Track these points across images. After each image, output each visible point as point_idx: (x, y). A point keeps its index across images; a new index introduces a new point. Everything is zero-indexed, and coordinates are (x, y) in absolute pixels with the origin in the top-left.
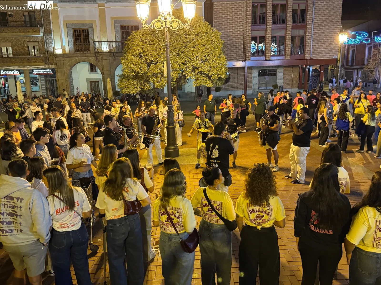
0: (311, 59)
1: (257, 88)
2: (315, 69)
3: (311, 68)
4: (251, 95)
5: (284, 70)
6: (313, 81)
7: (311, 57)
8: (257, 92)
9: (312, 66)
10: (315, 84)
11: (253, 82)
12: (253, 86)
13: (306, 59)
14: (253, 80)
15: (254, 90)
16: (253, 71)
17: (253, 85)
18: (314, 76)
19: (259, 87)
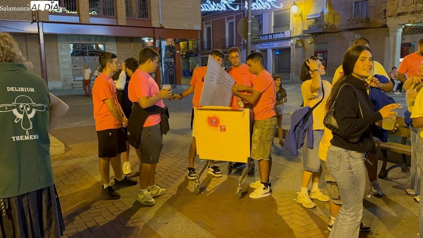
0: (162, 28)
1: (71, 76)
2: (170, 45)
3: (164, 43)
4: (61, 90)
5: (117, 46)
6: (168, 65)
7: (161, 25)
8: (72, 85)
9: (164, 39)
10: (171, 70)
11: (61, 66)
12: (62, 74)
13: (154, 28)
14: (60, 62)
15: (65, 81)
16: (59, 44)
17: (61, 71)
18: (170, 58)
19: (74, 76)
